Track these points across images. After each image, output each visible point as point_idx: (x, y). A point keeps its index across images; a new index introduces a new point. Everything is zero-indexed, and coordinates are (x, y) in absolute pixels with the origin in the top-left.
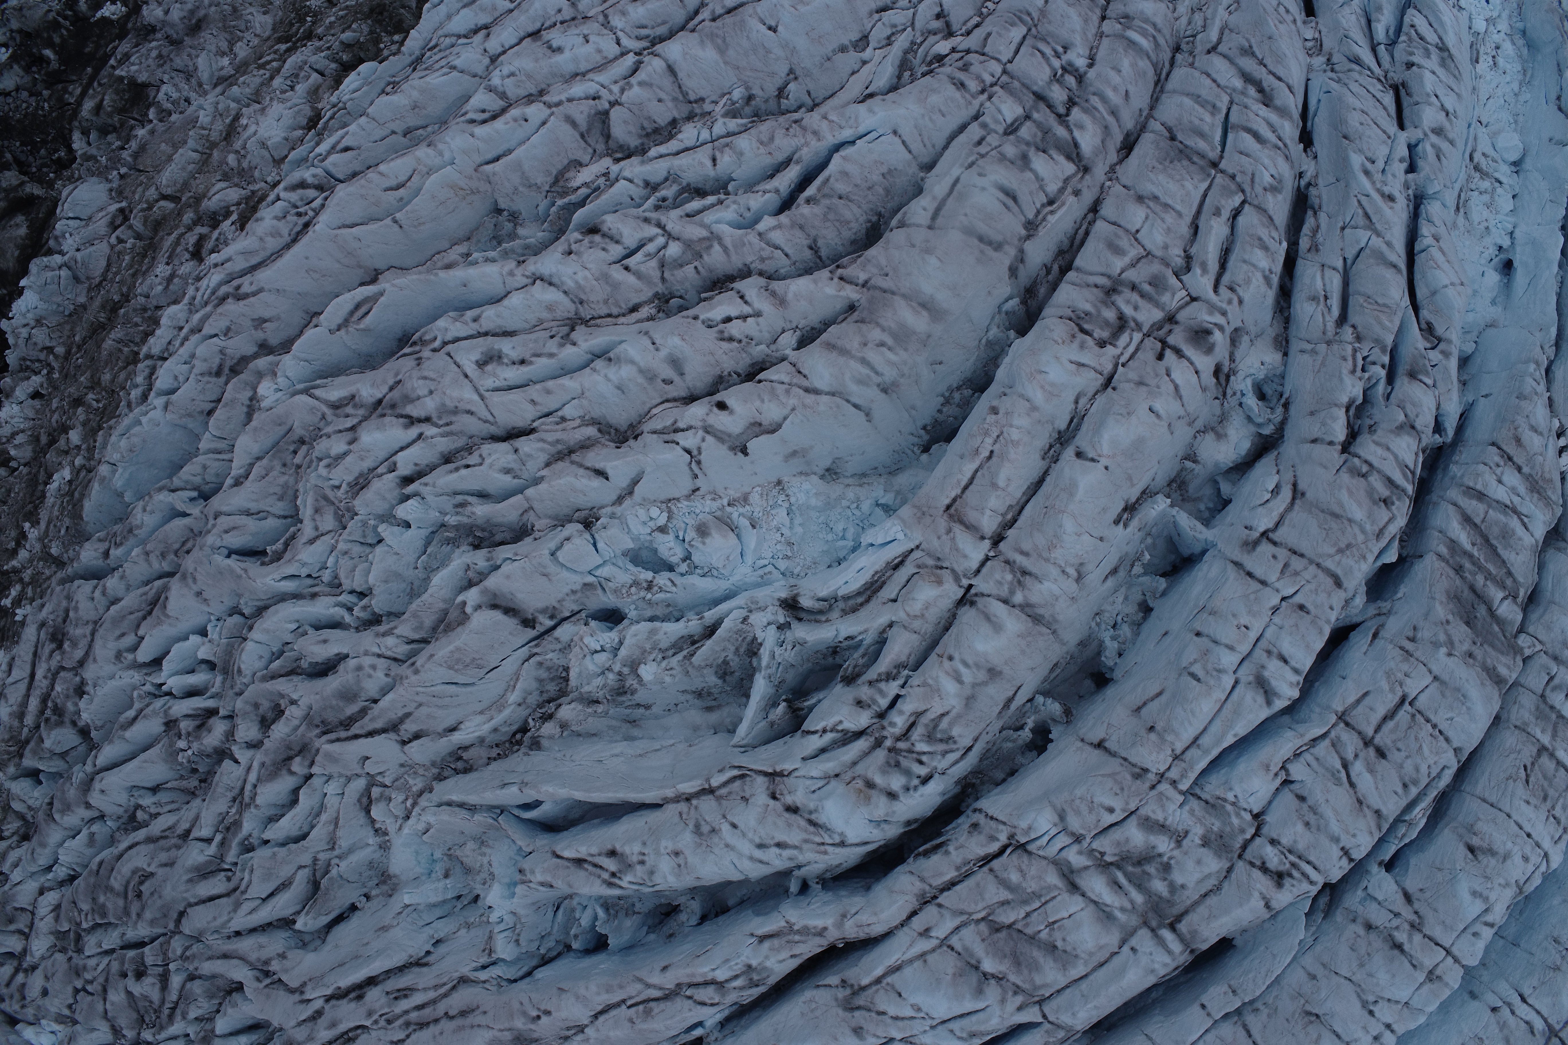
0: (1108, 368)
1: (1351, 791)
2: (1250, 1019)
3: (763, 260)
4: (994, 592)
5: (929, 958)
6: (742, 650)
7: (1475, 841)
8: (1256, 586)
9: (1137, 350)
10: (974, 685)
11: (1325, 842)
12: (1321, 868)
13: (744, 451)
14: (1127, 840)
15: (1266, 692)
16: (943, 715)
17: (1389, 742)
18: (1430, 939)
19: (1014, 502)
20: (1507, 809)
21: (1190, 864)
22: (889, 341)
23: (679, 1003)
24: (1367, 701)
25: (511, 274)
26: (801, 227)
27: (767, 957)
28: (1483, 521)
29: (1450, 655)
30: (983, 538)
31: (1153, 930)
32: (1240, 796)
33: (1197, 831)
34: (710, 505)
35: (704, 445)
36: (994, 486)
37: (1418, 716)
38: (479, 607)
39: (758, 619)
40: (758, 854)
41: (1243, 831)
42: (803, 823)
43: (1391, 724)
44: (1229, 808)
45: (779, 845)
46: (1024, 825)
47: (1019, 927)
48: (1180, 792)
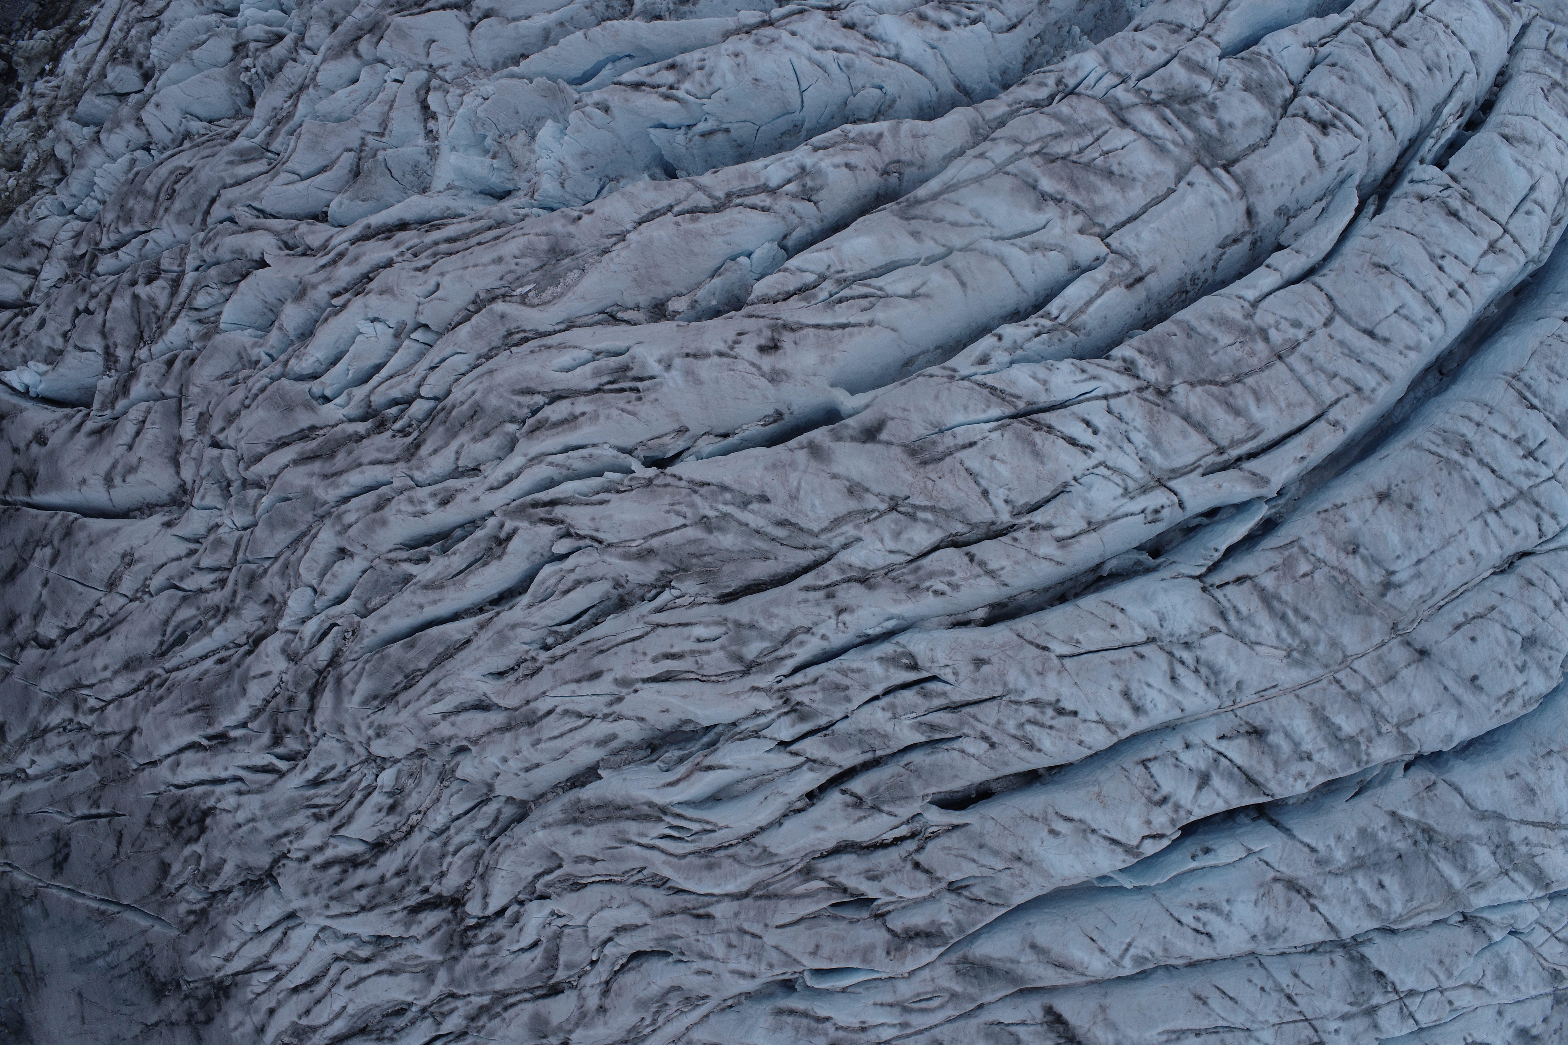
1: (1380, 64)
5: (985, 182)
7: (1508, 132)
12: (1362, 121)
14: (1171, 76)
17: (1406, 35)
18: (1485, 213)
21: (1234, 101)
24: (1377, 8)
31: (1207, 169)
32: (1273, 49)
33: (1238, 77)
37: (1429, 18)
40: (817, 55)
41: (1281, 86)
42: (860, 36)
43: (1406, 25)
44: (1264, 60)
45: (836, 49)
47: (1074, 158)
48: (1217, 44)
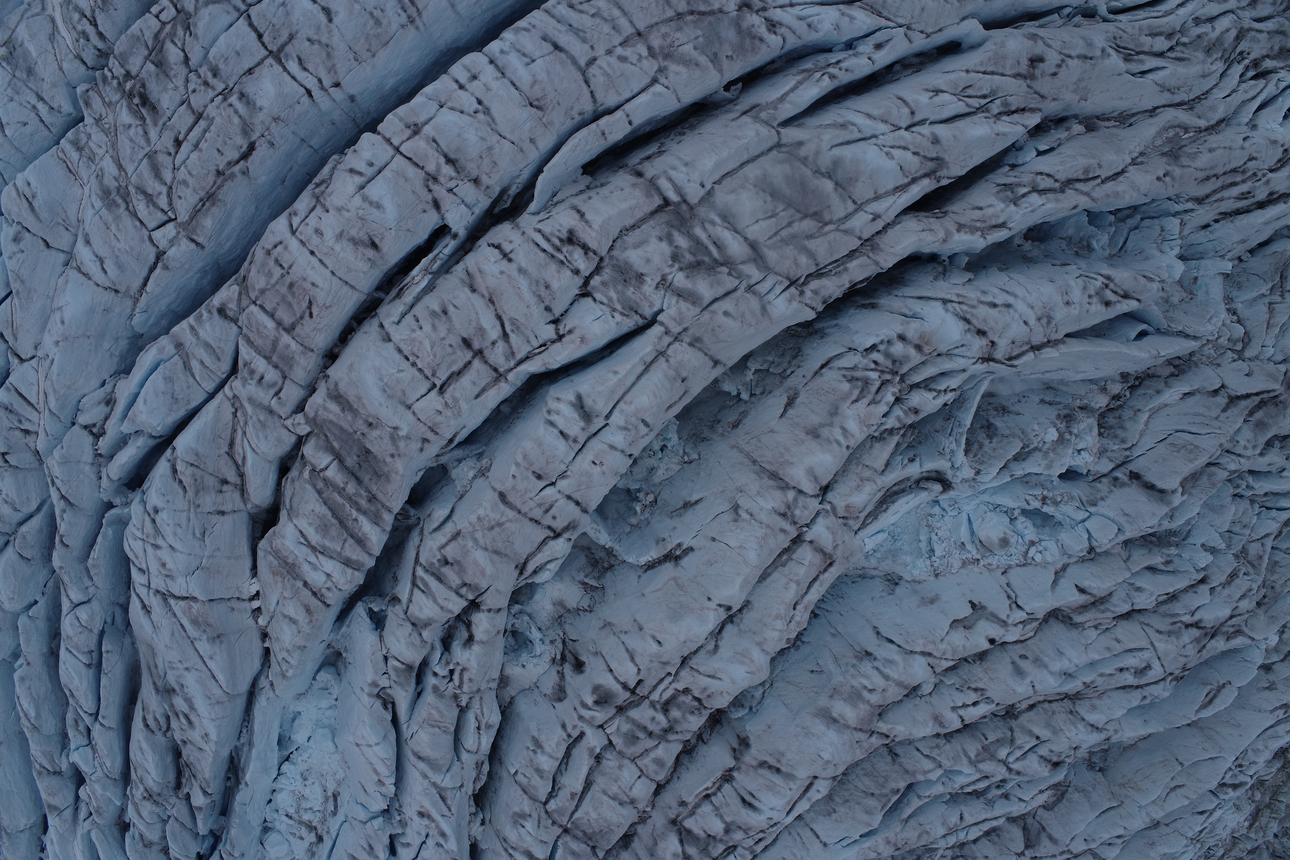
0: (684, 673)
1: (500, 312)
2: (588, 107)
3: (937, 746)
4: (809, 500)
5: (872, 195)
6: (976, 446)
7: (370, 253)
8: (576, 496)
9: (655, 687)
10: (831, 425)
11: (532, 270)
12: (532, 245)
13: (973, 605)
14: (712, 286)
15: (582, 407)
16: (856, 401)
17: (459, 353)
18: (417, 165)
19: (780, 569)
20: (334, 279)
21: (657, 260)
22: (865, 694)
23: (1062, 177)
24: (477, 390)
25: (1116, 731)
26: (907, 772)
27: (1003, 211)
28: (345, 541)
29: (396, 428)
30: (811, 542)
31: (685, 201)
33: (648, 288)
34: (993, 561)
35: (1008, 612)
36: (798, 583)
37: (429, 375)
38: (1173, 492)
39: (967, 473)
40: (1011, 300)
41: (604, 284)
42: (974, 321)
43: (455, 368)
44: (619, 307)
45: (995, 306)
46: (795, 304)
47: (798, 216)
48: (662, 324)
